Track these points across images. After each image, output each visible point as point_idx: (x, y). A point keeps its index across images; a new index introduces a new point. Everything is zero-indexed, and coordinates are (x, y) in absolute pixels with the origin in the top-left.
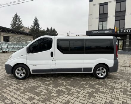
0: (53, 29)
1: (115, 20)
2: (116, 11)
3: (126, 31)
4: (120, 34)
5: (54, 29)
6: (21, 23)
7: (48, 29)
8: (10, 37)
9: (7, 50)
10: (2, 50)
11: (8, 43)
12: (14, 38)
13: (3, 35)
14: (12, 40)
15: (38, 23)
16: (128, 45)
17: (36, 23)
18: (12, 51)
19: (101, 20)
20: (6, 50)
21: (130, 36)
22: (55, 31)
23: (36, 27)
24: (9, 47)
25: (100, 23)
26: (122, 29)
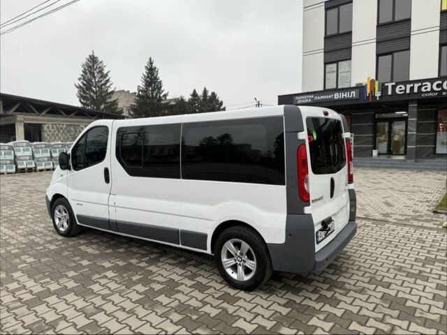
0: (209, 94)
1: (378, 55)
2: (380, 22)
3: (403, 88)
4: (385, 100)
5: (213, 94)
6: (107, 81)
7: (195, 94)
8: (45, 127)
9: (33, 166)
10: (15, 163)
11: (35, 143)
12: (57, 128)
13: (21, 122)
14: (53, 134)
15: (156, 78)
16: (414, 138)
17: (152, 78)
18: (48, 167)
19: (333, 57)
20: (29, 166)
21: (418, 108)
22: (217, 101)
23: (153, 91)
24: (37, 155)
25: (328, 66)
26: (390, 85)
